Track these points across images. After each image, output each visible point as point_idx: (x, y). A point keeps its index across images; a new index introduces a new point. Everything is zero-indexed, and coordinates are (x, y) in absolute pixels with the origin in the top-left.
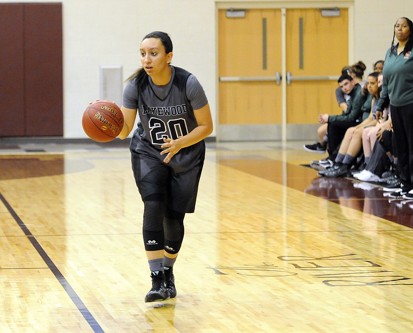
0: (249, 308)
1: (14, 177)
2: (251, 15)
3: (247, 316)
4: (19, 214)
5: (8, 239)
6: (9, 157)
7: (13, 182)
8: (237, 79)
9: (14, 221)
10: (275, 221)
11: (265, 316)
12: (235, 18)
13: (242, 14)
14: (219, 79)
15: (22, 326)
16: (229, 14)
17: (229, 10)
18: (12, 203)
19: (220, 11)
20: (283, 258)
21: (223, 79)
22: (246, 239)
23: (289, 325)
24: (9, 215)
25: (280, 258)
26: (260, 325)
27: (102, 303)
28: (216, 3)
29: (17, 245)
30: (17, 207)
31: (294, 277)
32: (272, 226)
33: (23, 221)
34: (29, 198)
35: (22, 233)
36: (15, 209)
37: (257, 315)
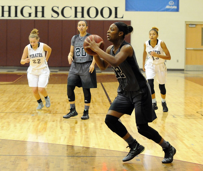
0: (182, 130)
1: (110, 82)
2: (198, 26)
3: (181, 132)
4: (109, 94)
5: (103, 103)
6: (110, 75)
7: (109, 83)
8: (192, 49)
9: (106, 97)
10: (198, 99)
11: (187, 133)
12: (192, 27)
13: (194, 26)
14: (186, 49)
15: (100, 134)
16: (190, 26)
17: (190, 24)
18: (107, 91)
19: (187, 25)
20: (198, 112)
21: (187, 49)
22: (187, 105)
23: (195, 136)
24: (105, 95)
25: (197, 112)
26: (184, 136)
27: (130, 126)
28: (186, 22)
29: (105, 105)
30: (108, 92)
31: (200, 119)
32: (197, 101)
33: (109, 97)
34: (113, 89)
35: (108, 101)
36: (108, 93)
37: (184, 132)
